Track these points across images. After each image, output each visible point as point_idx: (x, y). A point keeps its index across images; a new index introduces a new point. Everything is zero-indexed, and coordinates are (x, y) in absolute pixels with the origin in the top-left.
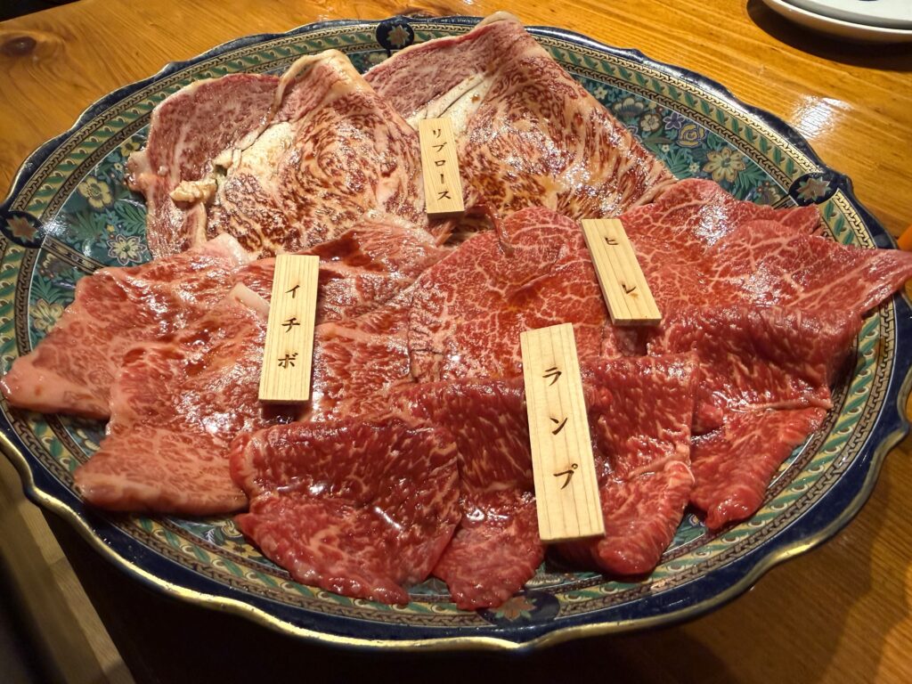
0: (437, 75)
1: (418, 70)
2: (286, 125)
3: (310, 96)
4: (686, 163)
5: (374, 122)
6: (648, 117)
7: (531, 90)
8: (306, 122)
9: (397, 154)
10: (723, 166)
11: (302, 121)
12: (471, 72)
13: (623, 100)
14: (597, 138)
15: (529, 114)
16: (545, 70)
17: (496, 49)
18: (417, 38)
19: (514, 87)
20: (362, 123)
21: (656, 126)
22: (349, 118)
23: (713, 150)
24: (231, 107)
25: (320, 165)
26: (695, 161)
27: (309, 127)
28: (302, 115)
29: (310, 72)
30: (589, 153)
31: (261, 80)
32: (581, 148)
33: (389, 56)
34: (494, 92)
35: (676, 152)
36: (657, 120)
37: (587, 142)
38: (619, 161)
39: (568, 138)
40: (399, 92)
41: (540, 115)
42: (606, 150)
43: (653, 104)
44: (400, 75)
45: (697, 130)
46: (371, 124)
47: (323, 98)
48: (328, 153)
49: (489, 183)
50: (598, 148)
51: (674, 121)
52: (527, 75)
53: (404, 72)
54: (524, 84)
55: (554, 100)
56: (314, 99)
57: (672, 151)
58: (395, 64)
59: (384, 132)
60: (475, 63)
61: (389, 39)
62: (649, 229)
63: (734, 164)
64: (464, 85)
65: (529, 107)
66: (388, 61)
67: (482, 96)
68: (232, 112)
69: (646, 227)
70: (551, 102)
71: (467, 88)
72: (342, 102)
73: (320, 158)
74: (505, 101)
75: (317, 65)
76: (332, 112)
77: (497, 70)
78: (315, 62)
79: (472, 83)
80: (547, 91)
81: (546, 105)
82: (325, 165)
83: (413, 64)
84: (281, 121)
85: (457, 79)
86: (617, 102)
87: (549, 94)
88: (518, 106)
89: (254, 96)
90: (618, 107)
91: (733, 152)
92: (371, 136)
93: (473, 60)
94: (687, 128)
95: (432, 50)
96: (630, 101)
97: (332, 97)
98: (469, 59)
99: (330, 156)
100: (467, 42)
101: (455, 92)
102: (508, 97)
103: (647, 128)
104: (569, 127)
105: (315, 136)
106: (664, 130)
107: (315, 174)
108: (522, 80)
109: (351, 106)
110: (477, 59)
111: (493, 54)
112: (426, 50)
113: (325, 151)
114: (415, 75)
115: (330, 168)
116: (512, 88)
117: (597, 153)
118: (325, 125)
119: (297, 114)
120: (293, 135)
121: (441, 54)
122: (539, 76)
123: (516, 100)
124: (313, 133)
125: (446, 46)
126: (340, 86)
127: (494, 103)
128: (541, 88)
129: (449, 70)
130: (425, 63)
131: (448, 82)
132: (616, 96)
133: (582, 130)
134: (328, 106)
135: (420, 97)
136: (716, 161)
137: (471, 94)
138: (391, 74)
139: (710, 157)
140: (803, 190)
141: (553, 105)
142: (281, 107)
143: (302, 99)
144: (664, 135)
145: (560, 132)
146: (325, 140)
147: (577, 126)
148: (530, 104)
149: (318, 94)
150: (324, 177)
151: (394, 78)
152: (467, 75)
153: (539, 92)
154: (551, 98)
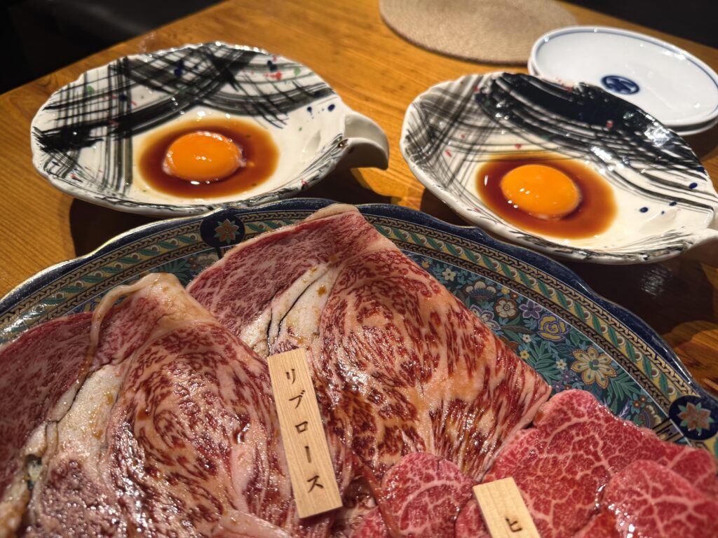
0: (278, 269)
1: (255, 268)
2: (108, 367)
3: (132, 330)
4: (551, 358)
5: (215, 362)
6: (502, 303)
7: (380, 285)
8: (132, 362)
9: (248, 403)
10: (592, 368)
11: (128, 362)
12: (313, 262)
13: (474, 283)
14: (459, 341)
15: (381, 307)
16: (393, 266)
17: (337, 242)
18: (248, 230)
19: (362, 281)
20: (200, 361)
21: (512, 313)
22: (184, 356)
23: (578, 347)
24: (35, 370)
25: (158, 429)
26: (561, 357)
27: (137, 369)
28: (127, 355)
29: (129, 303)
30: (453, 357)
31: (69, 323)
32: (443, 351)
33: (220, 257)
34: (341, 283)
35: (539, 343)
36: (512, 307)
37: (449, 345)
38: (488, 370)
39: (428, 337)
40: (237, 295)
41: (394, 311)
42: (471, 356)
43: (506, 290)
44: (236, 277)
45: (557, 322)
46: (211, 364)
47: (148, 335)
48: (164, 411)
49: (355, 411)
50: (462, 352)
51: (531, 309)
52: (373, 271)
53: (240, 273)
54: (373, 279)
55: (407, 297)
56: (138, 336)
57: (534, 342)
58: (228, 266)
59: (229, 374)
60: (316, 253)
61: (216, 236)
62: (537, 464)
63: (603, 368)
64: (307, 276)
65: (380, 301)
66: (220, 263)
67: (328, 287)
68: (37, 375)
69: (533, 463)
70: (404, 299)
71: (312, 280)
72: (173, 339)
73: (156, 419)
74: (353, 294)
75: (136, 297)
76: (162, 351)
77: (341, 262)
78: (133, 293)
79: (316, 275)
80: (397, 287)
81: (398, 301)
82: (163, 430)
83: (249, 262)
84: (102, 365)
85: (300, 270)
86: (467, 285)
87: (400, 291)
88: (368, 300)
89: (63, 344)
90: (469, 289)
91: (600, 354)
92: (214, 379)
93: (314, 250)
94: (546, 319)
95: (267, 243)
96: (480, 285)
97: (159, 333)
98: (309, 248)
99: (167, 416)
100: (304, 231)
101: (299, 285)
102: (356, 290)
103: (503, 314)
104: (427, 326)
105: (146, 383)
106: (522, 319)
107: (154, 443)
108: (369, 275)
109: (185, 343)
110: (317, 250)
111: (334, 246)
112: (261, 244)
113: (160, 409)
114: (252, 273)
115: (170, 434)
116: (360, 282)
117: (462, 358)
118: (155, 367)
119: (120, 353)
120: (118, 382)
121: (277, 247)
122: (387, 273)
123: (365, 293)
124: (143, 378)
125: (283, 239)
126: (168, 322)
127: (343, 295)
128: (391, 284)
129: (289, 262)
130: (261, 258)
131: (290, 275)
132: (466, 278)
133: (441, 330)
134: (156, 344)
135: (261, 295)
136: (583, 361)
137: (317, 287)
138: (225, 276)
139: (577, 355)
140: (684, 416)
141: (407, 302)
142: (100, 345)
143: (124, 334)
144: (522, 323)
145: (418, 331)
146: (159, 391)
147: (435, 327)
148: (382, 299)
149: (142, 329)
150: (164, 447)
151: (229, 281)
152: (310, 266)
153: (390, 288)
154: (403, 295)
